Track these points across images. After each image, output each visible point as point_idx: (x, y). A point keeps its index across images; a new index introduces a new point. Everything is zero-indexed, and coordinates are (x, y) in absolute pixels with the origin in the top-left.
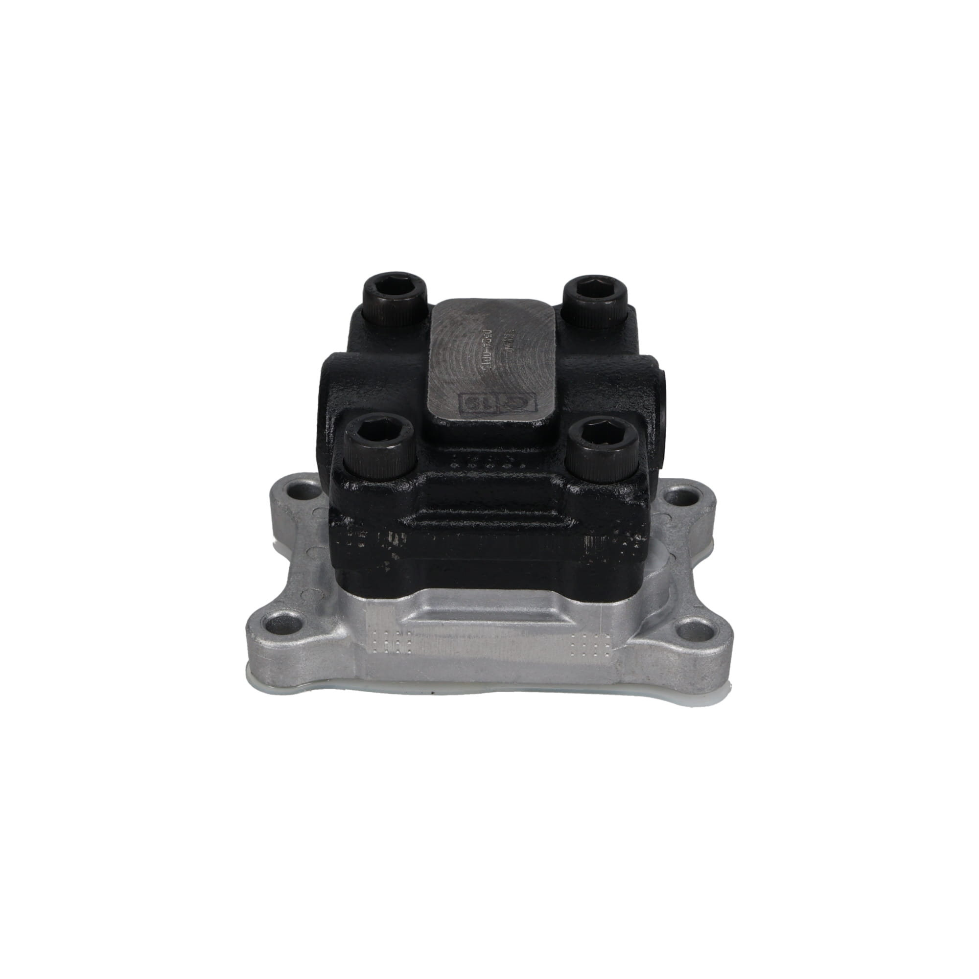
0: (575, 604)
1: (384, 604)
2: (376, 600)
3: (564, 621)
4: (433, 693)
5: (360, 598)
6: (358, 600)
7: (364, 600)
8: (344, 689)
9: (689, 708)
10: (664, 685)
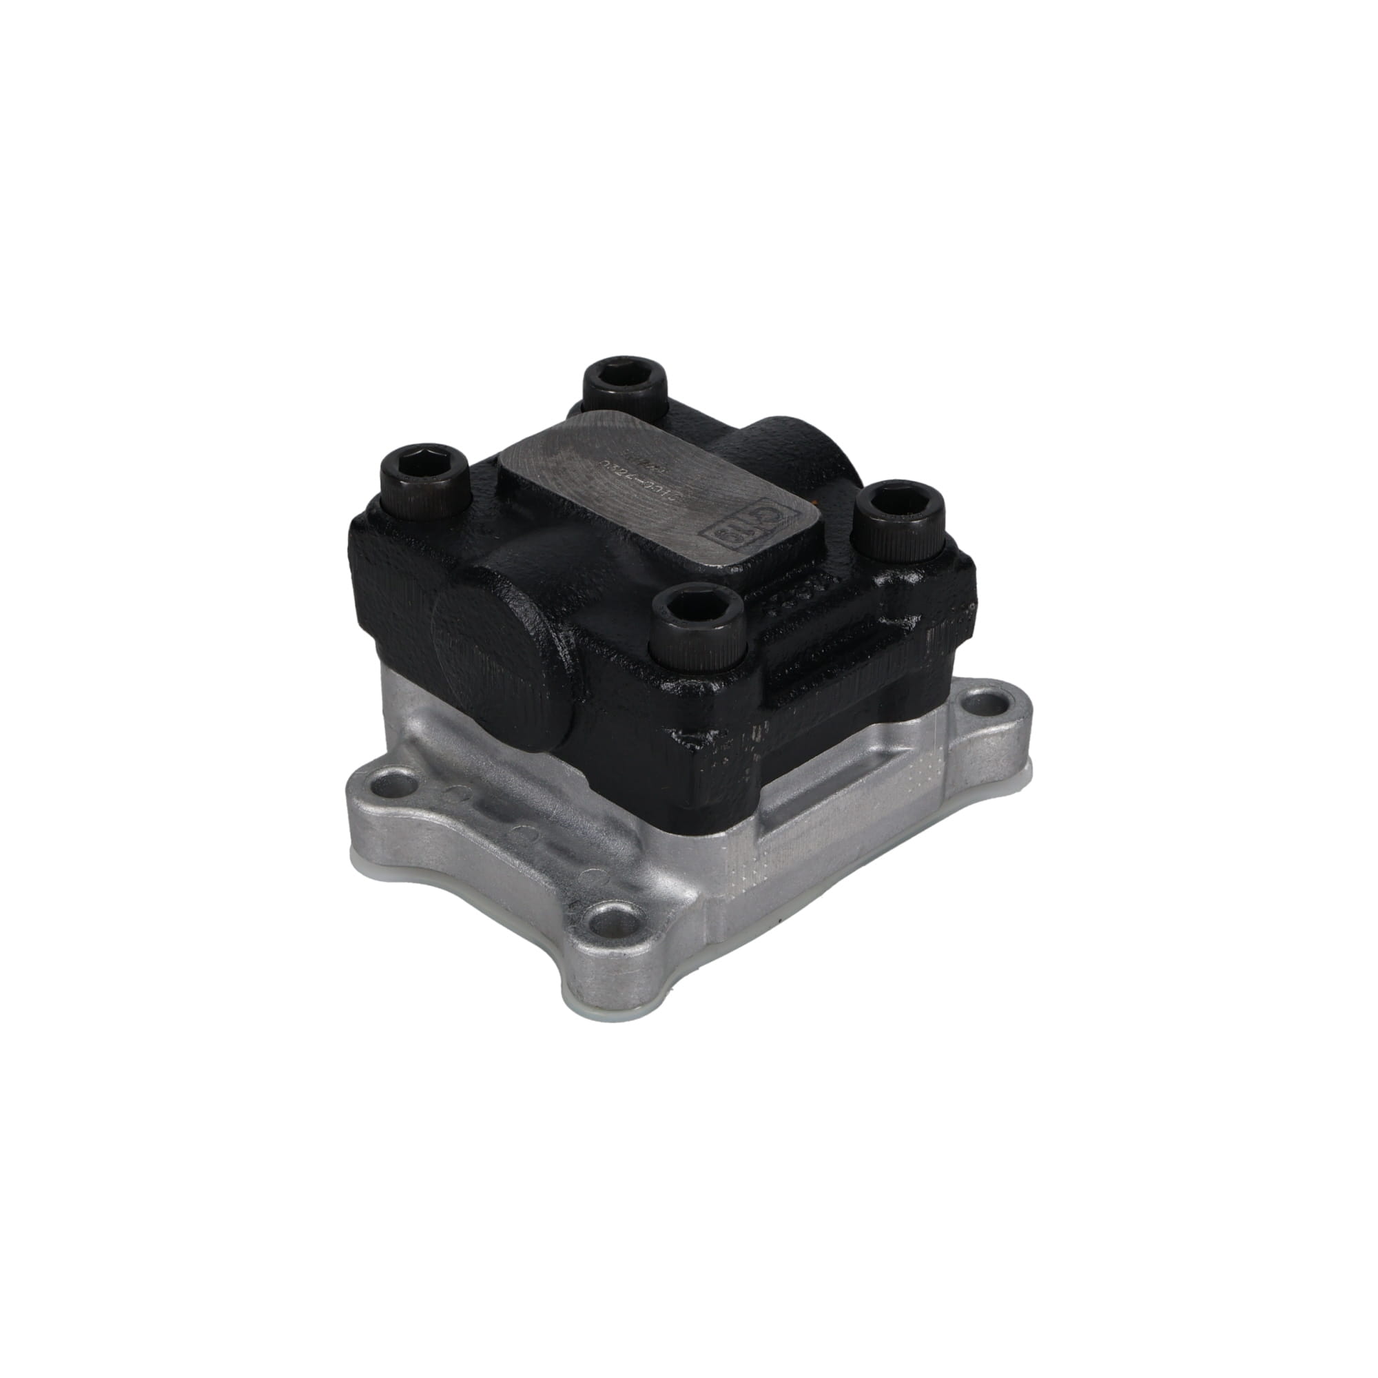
0: (910, 726)
1: (740, 830)
2: (735, 828)
3: (899, 753)
4: (780, 921)
5: (716, 835)
6: (715, 838)
7: (722, 834)
8: (697, 968)
9: (1017, 794)
10: (982, 781)
